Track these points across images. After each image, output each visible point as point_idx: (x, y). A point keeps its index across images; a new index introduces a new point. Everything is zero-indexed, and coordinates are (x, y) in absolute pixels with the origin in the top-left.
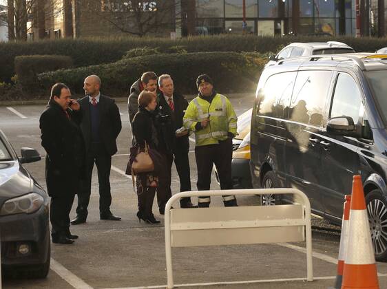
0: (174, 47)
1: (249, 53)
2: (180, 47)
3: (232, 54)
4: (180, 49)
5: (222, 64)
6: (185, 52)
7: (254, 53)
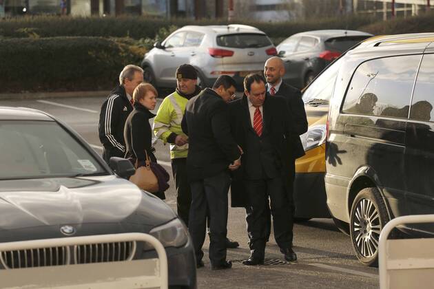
0: (22, 30)
1: (120, 39)
2: (30, 29)
3: (101, 39)
4: (31, 33)
5: (90, 53)
6: (37, 37)
7: (127, 39)
